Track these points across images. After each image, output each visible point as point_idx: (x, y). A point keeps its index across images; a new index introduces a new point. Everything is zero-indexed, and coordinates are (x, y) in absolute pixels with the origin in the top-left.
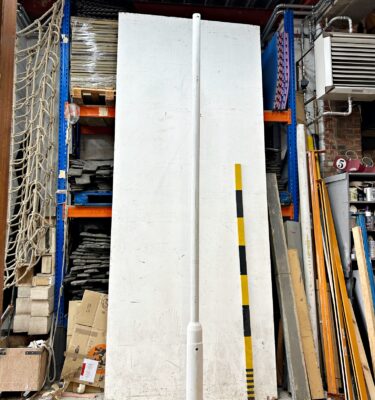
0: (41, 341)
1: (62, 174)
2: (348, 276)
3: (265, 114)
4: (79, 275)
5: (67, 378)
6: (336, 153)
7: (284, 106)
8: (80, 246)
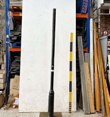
0: (1, 91)
1: (8, 36)
2: (105, 72)
3: (76, 15)
4: (13, 70)
5: (9, 103)
6: (104, 29)
7: (86, 12)
8: (14, 61)
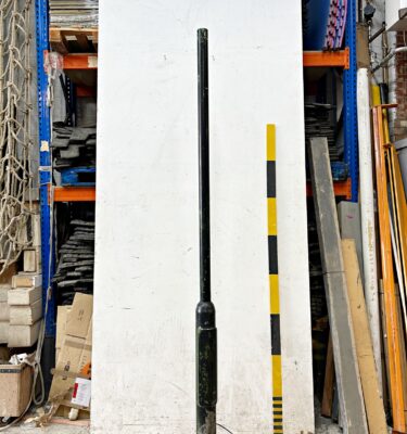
0: (24, 355)
1: (45, 146)
4: (69, 274)
5: (55, 401)
7: (339, 43)
8: (72, 238)
